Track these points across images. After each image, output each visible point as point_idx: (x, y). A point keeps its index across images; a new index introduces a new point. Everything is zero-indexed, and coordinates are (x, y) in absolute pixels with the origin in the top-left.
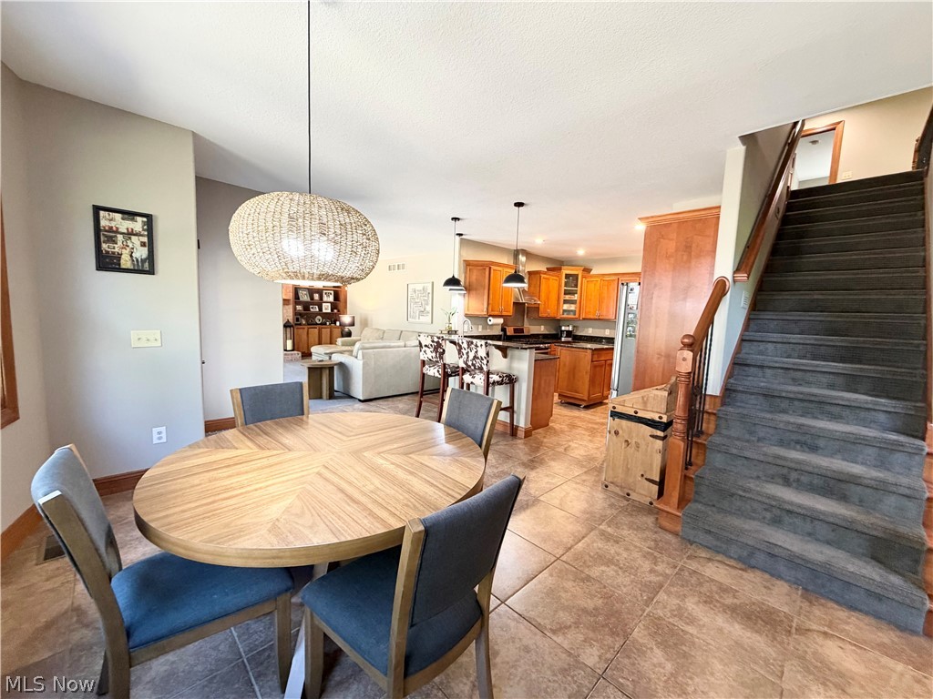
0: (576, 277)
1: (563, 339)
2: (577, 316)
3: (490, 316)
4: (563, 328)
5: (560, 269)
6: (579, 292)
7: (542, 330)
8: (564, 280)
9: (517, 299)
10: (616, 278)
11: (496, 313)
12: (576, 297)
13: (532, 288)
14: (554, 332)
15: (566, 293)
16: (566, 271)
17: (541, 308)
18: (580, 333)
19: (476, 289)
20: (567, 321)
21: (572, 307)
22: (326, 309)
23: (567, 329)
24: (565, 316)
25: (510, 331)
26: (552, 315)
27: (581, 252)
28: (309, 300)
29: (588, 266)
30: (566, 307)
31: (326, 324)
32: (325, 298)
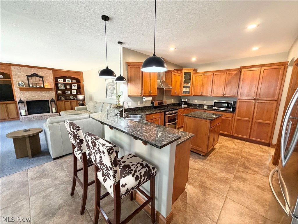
0: (189, 74)
1: (183, 106)
2: (190, 94)
3: (144, 96)
4: (183, 100)
5: (182, 70)
6: (191, 82)
7: (172, 101)
8: (184, 76)
9: (159, 86)
10: (212, 74)
11: (147, 94)
12: (189, 84)
13: (167, 80)
14: (178, 102)
15: (185, 82)
16: (185, 71)
17: (172, 90)
18: (191, 102)
19: (135, 80)
20: (185, 97)
21: (188, 90)
22: (74, 92)
23: (185, 100)
24: (184, 94)
25: (156, 103)
26: (177, 94)
27: (194, 59)
28: (64, 88)
29: (196, 68)
30: (184, 90)
31: (75, 99)
32: (73, 88)
